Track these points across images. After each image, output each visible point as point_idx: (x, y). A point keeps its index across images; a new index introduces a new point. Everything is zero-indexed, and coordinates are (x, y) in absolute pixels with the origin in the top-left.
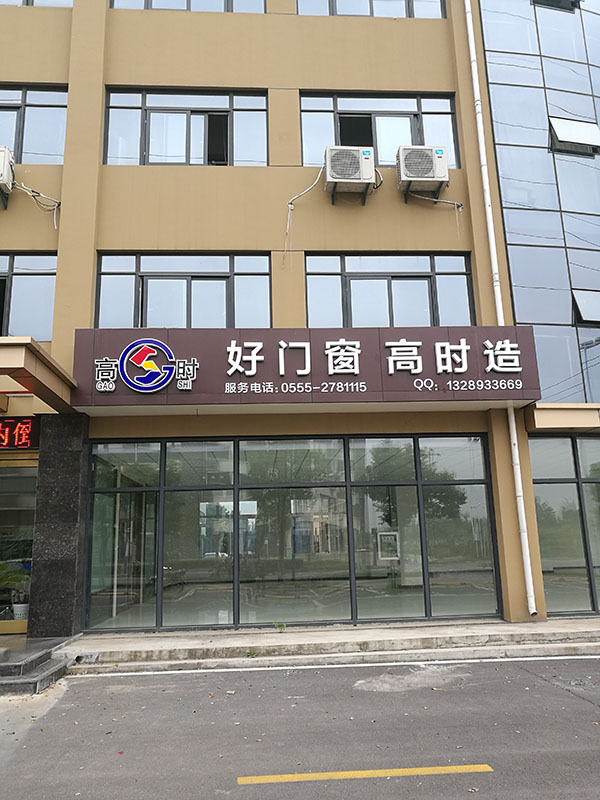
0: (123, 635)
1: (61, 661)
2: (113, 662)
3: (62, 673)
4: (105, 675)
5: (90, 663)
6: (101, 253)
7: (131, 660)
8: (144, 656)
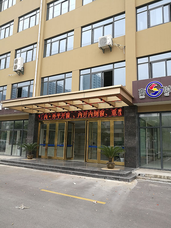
0: (151, 170)
1: (134, 175)
2: (150, 177)
3: (135, 178)
4: (148, 180)
5: (143, 176)
6: (137, 58)
7: (155, 178)
8: (159, 177)
